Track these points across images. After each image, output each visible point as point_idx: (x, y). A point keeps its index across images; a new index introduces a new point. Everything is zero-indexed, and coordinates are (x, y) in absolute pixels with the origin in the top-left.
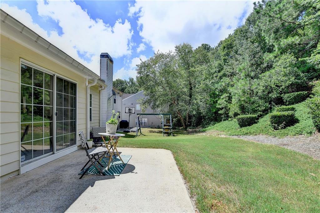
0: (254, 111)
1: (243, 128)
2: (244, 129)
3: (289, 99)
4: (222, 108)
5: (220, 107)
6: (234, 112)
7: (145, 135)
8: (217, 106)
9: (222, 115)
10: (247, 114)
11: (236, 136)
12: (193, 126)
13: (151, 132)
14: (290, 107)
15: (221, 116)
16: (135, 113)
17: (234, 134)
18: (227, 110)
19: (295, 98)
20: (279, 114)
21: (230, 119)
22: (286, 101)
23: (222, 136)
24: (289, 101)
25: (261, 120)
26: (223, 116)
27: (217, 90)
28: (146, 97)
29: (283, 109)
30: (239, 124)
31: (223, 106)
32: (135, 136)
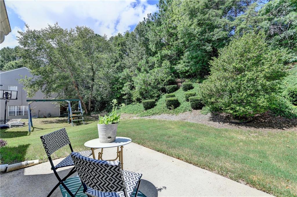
0: (152, 97)
1: (148, 110)
2: (150, 111)
3: (169, 89)
4: (126, 94)
5: (124, 93)
6: (137, 98)
7: (42, 129)
8: (122, 92)
9: (125, 99)
10: (147, 99)
11: (146, 117)
12: (97, 111)
13: (46, 122)
14: (170, 94)
15: (125, 101)
16: (17, 99)
17: (145, 115)
18: (130, 95)
19: (172, 89)
20: (172, 99)
21: (133, 103)
22: (168, 90)
23: (135, 118)
24: (169, 91)
25: (157, 103)
26: (126, 101)
27: (121, 78)
28: (36, 77)
29: (170, 95)
30: (144, 107)
31: (126, 92)
32: (27, 132)
